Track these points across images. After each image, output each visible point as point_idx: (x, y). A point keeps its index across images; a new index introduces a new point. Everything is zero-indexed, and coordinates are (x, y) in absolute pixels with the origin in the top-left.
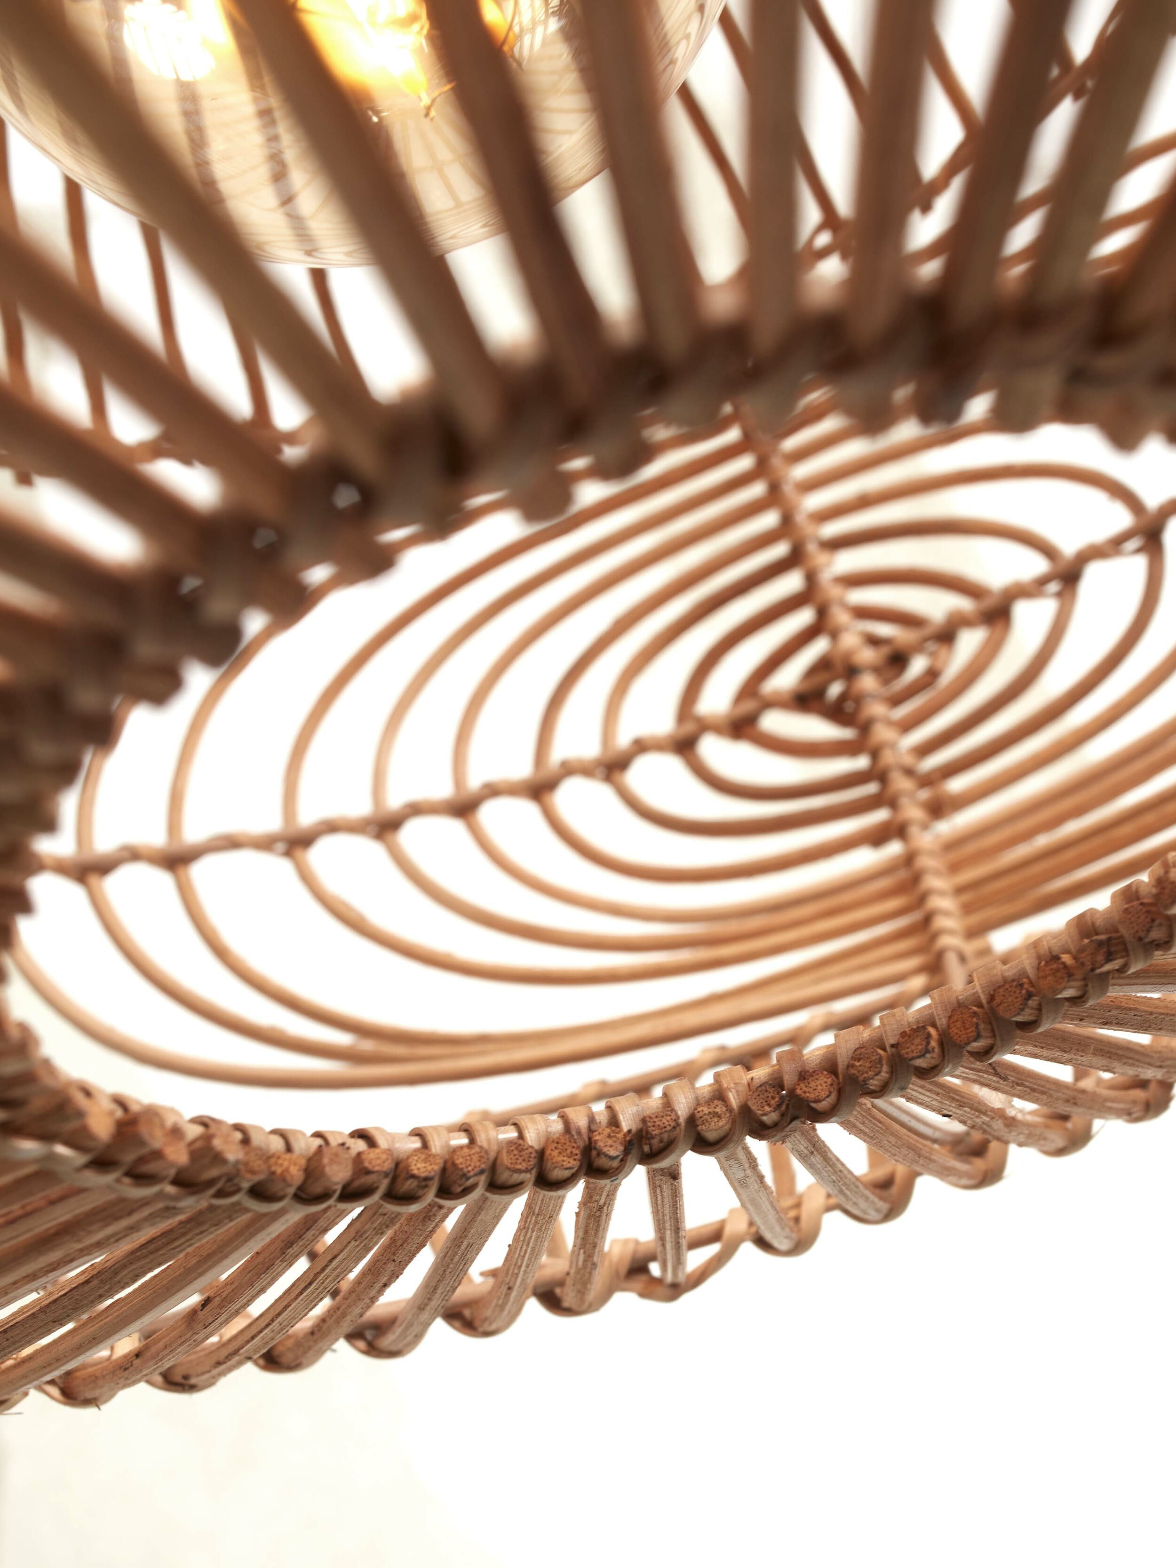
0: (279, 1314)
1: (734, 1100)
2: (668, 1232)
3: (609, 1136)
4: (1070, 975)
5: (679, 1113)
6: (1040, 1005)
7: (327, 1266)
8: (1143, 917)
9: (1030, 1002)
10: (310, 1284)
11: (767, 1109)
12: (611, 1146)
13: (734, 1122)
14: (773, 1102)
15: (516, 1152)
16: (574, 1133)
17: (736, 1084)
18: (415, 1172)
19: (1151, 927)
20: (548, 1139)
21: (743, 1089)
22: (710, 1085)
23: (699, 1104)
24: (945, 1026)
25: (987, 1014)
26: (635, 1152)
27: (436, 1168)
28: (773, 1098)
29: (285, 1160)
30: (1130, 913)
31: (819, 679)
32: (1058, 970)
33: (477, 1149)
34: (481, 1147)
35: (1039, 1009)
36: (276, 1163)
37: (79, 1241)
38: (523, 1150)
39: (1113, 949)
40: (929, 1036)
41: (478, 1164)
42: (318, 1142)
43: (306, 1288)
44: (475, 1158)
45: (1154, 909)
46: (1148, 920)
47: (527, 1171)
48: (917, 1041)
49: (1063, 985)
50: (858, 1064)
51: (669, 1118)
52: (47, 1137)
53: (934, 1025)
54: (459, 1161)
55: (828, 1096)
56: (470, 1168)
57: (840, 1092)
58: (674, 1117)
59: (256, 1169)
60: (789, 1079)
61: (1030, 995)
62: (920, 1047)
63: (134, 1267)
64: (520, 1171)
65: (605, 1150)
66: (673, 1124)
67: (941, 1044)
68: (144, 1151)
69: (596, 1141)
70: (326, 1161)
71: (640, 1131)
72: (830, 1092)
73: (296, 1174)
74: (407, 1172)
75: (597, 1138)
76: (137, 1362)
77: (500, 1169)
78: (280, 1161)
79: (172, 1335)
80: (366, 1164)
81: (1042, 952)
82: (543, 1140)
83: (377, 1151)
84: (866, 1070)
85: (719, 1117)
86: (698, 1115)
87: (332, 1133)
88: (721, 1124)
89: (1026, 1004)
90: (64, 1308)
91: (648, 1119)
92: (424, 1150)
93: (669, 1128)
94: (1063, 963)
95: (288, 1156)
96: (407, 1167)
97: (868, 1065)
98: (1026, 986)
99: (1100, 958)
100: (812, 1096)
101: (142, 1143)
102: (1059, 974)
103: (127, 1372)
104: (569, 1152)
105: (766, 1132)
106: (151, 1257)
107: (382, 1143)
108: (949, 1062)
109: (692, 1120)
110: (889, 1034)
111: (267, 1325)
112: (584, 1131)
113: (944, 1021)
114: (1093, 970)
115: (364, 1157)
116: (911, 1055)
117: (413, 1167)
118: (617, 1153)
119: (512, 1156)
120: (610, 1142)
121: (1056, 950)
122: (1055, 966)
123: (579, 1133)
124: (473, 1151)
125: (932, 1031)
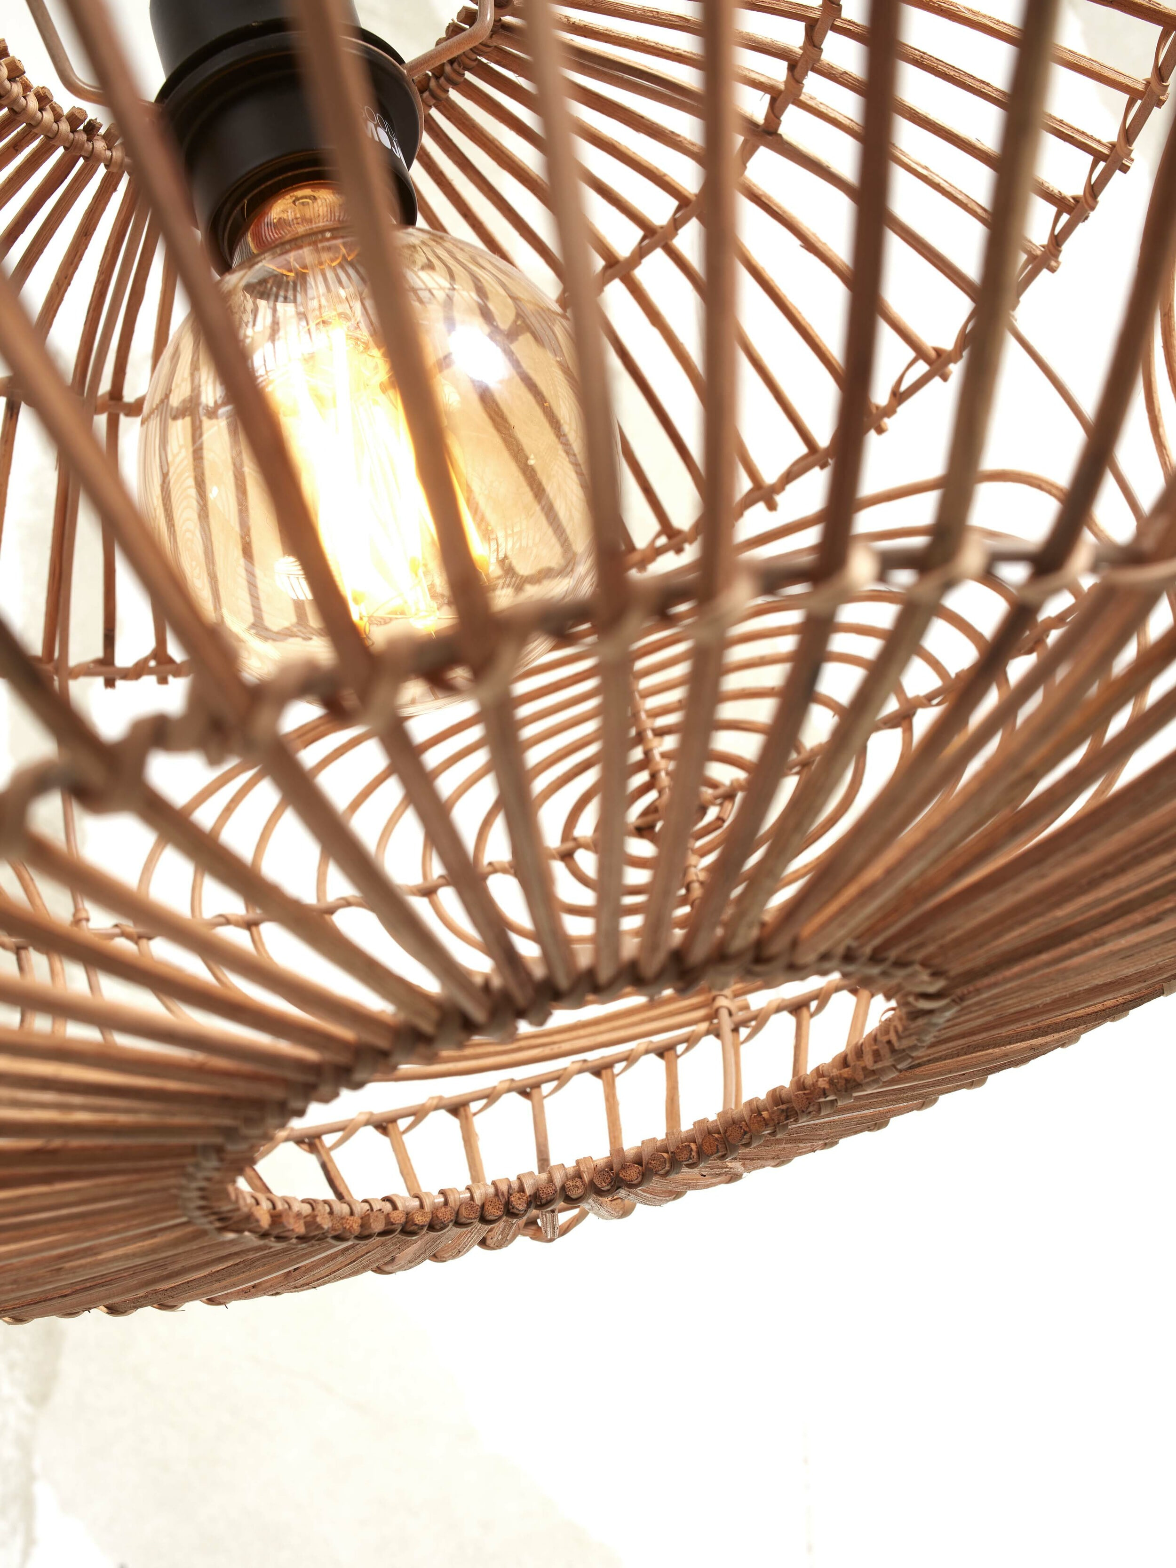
0: (334, 1272)
1: (586, 1178)
2: (549, 1229)
3: (519, 1199)
4: (767, 1125)
5: (557, 1184)
6: (751, 1136)
7: (364, 1255)
8: (805, 1101)
9: (745, 1137)
10: (354, 1261)
11: (604, 1184)
12: (520, 1204)
13: (586, 1189)
14: (607, 1181)
15: (469, 1208)
16: (500, 1195)
17: (587, 1168)
18: (417, 1222)
19: (809, 1106)
20: (486, 1199)
21: (592, 1171)
22: (574, 1167)
23: (568, 1179)
24: (700, 1143)
25: (722, 1138)
26: (533, 1205)
27: (428, 1220)
28: (607, 1178)
29: (351, 1220)
30: (798, 1097)
31: (649, 818)
32: (761, 1121)
33: (449, 1209)
34: (451, 1207)
35: (751, 1138)
36: (346, 1222)
37: (241, 1258)
38: (473, 1207)
39: (789, 1114)
40: (691, 1150)
41: (450, 1217)
42: (366, 1207)
43: (351, 1263)
44: (448, 1213)
45: (809, 1096)
46: (807, 1103)
47: (475, 1218)
48: (685, 1152)
49: (763, 1129)
50: (653, 1163)
51: (551, 1189)
52: (239, 1231)
53: (695, 1142)
54: (440, 1215)
55: (637, 1179)
56: (445, 1219)
57: (643, 1175)
58: (554, 1188)
59: (337, 1228)
60: (616, 1167)
61: (745, 1133)
62: (686, 1156)
63: (264, 1260)
64: (471, 1219)
65: (517, 1206)
66: (553, 1192)
67: (698, 1153)
68: (285, 1229)
69: (512, 1201)
70: (372, 1220)
71: (535, 1194)
72: (638, 1177)
73: (356, 1228)
74: (413, 1222)
75: (513, 1199)
76: (253, 1290)
77: (460, 1216)
78: (348, 1221)
79: (275, 1281)
80: (392, 1220)
81: (753, 1108)
82: (484, 1198)
83: (397, 1212)
84: (658, 1166)
85: (578, 1188)
86: (567, 1187)
87: (373, 1199)
88: (579, 1192)
89: (743, 1138)
90: (222, 1275)
91: (540, 1189)
92: (421, 1210)
93: (551, 1194)
94: (764, 1118)
95: (352, 1218)
96: (413, 1219)
97: (658, 1163)
98: (743, 1128)
99: (782, 1118)
100: (628, 1178)
101: (284, 1227)
102: (761, 1123)
103: (246, 1294)
104: (497, 1207)
105: (603, 1194)
106: (274, 1257)
107: (399, 1205)
108: (702, 1162)
109: (563, 1188)
110: (671, 1145)
111: (327, 1276)
112: (506, 1193)
113: (700, 1140)
114: (778, 1123)
115: (391, 1216)
116: (681, 1160)
117: (416, 1220)
118: (523, 1208)
119: (467, 1211)
120: (519, 1202)
121: (761, 1108)
122: (759, 1119)
123: (503, 1194)
124: (447, 1210)
125: (693, 1146)
